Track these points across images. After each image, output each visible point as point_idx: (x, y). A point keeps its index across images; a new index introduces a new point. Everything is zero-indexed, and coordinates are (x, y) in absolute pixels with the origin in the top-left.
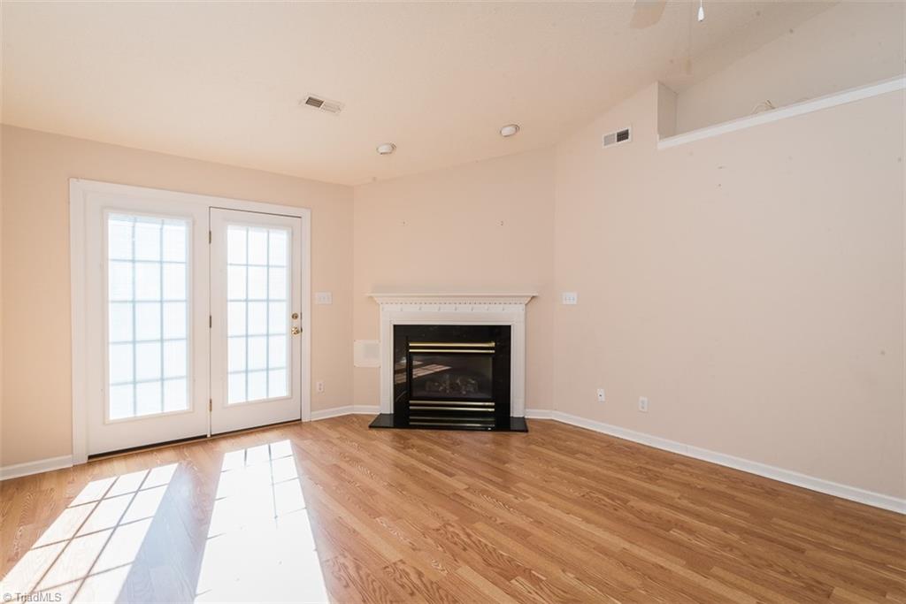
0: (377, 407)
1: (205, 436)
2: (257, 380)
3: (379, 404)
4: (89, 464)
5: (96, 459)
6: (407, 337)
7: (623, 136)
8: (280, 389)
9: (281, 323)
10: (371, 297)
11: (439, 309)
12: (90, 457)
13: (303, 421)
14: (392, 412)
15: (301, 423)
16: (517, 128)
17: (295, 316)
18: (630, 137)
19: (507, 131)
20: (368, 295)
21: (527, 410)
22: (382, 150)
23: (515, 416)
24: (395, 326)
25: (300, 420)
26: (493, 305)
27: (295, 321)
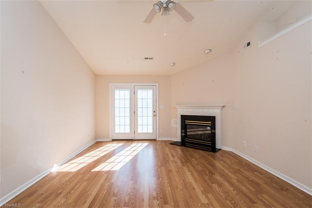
0: (177, 139)
1: (133, 140)
2: (145, 128)
3: (177, 138)
4: (112, 141)
5: (113, 140)
6: (185, 119)
7: (249, 44)
8: (150, 130)
9: (150, 113)
10: (174, 107)
11: (193, 110)
12: (112, 140)
13: (157, 140)
14: (181, 141)
15: (156, 141)
16: (211, 50)
17: (154, 112)
18: (250, 44)
19: (207, 51)
20: (174, 106)
21: (222, 147)
22: (171, 65)
23: (217, 148)
24: (181, 115)
25: (156, 139)
26: (209, 109)
27: (154, 113)
